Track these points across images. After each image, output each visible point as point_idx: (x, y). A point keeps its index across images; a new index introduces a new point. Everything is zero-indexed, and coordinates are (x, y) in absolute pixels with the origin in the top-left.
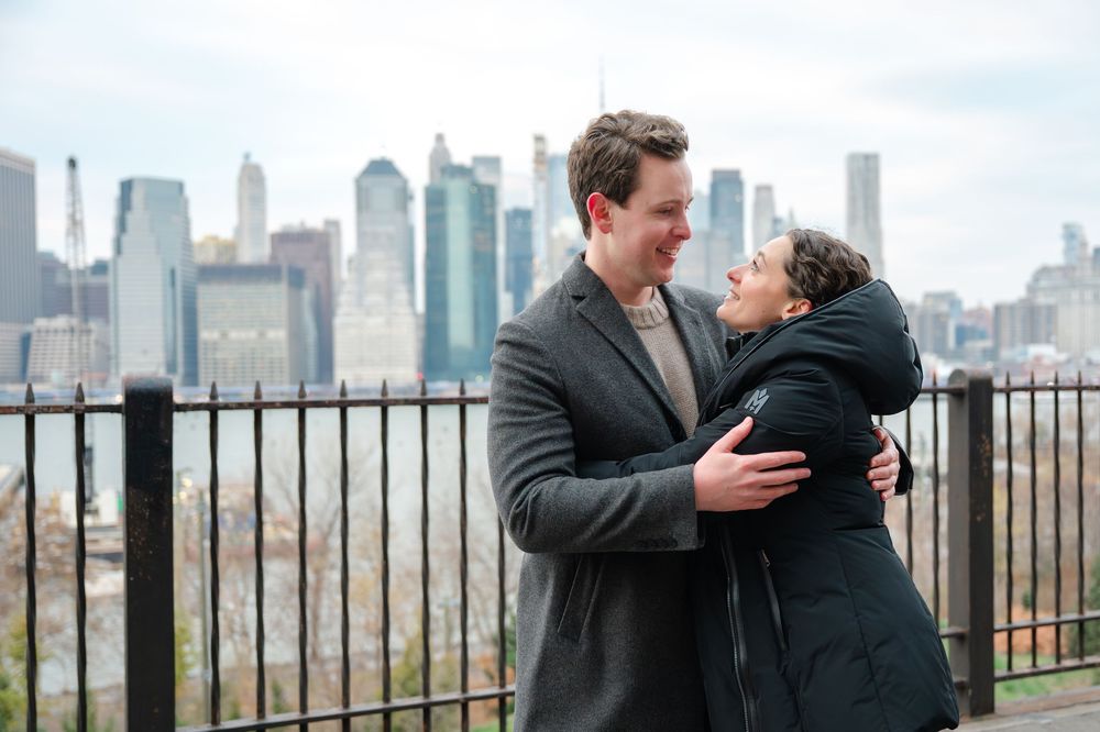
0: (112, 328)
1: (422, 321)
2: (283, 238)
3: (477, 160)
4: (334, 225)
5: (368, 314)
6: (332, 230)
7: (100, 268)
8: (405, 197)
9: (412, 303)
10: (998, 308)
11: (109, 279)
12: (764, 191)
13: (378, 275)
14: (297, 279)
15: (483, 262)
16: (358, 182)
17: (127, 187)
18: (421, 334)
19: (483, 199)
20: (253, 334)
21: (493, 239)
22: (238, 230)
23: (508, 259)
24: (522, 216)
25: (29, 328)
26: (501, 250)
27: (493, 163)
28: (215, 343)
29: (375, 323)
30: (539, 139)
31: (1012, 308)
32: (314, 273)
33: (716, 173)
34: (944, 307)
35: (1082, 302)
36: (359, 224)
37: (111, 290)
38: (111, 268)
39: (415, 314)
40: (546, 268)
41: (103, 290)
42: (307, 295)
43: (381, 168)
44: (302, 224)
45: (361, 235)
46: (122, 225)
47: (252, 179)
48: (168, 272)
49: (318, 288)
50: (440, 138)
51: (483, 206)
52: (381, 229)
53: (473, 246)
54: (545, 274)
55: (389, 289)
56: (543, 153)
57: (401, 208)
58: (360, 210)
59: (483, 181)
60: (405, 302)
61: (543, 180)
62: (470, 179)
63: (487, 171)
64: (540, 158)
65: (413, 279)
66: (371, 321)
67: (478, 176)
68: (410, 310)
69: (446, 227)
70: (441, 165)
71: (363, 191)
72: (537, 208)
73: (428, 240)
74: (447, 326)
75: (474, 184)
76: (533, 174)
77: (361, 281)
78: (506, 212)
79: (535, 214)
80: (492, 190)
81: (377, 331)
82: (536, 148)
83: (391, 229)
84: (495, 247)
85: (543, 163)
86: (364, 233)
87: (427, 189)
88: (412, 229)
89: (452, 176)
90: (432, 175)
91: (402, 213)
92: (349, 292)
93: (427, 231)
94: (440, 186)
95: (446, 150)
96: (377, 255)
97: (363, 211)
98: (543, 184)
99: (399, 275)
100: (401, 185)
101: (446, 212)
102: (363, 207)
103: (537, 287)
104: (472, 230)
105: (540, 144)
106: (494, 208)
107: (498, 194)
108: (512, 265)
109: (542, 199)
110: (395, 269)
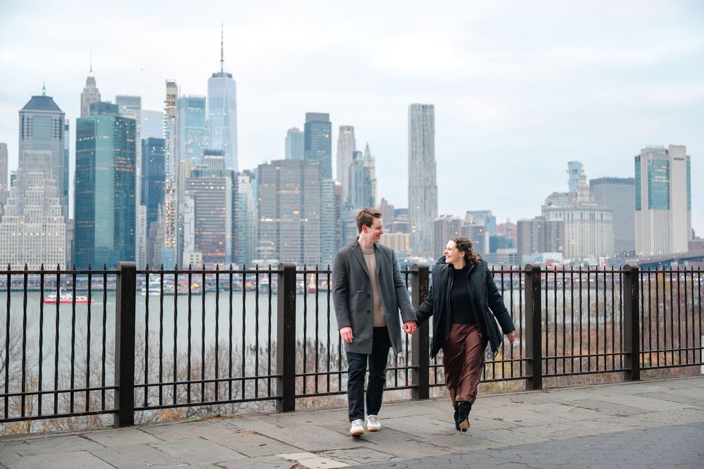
1: (72, 227)
3: (119, 98)
5: (27, 220)
8: (62, 127)
9: (64, 212)
10: (520, 224)
12: (347, 130)
13: (38, 188)
15: (124, 181)
16: (22, 113)
18: (71, 237)
19: (125, 130)
21: (133, 162)
23: (143, 179)
24: (157, 144)
26: (138, 171)
27: (135, 102)
29: (33, 228)
30: (171, 85)
31: (531, 223)
33: (308, 115)
34: (482, 223)
35: (582, 221)
36: (22, 148)
39: (66, 220)
40: (175, 187)
43: (42, 103)
45: (22, 156)
50: (91, 81)
51: (124, 136)
52: (40, 152)
53: (115, 168)
54: (173, 191)
55: (46, 200)
56: (174, 96)
57: (58, 135)
58: (22, 135)
59: (124, 116)
60: (58, 211)
61: (173, 117)
62: (114, 114)
63: (128, 108)
64: (172, 100)
65: (66, 193)
66: (29, 226)
67: (121, 111)
68: (63, 217)
69: (94, 152)
70: (91, 102)
71: (25, 121)
72: (168, 138)
73: (78, 162)
74: (92, 230)
75: (117, 119)
76: (165, 112)
77: (22, 193)
78: (143, 141)
79: (167, 144)
80: (133, 122)
81: (34, 234)
82: (167, 91)
83: (49, 153)
84: (134, 169)
85: (173, 104)
86: (26, 155)
87: (78, 120)
88: (67, 151)
89: (100, 111)
90: (83, 109)
91: (58, 139)
92: (12, 203)
93: (77, 154)
94: (89, 118)
95: (97, 90)
96: (36, 172)
97: (25, 137)
98: (173, 120)
99: (54, 189)
100: (58, 117)
101: (94, 139)
102: (25, 134)
103: (167, 202)
104: (115, 154)
105: (172, 89)
106: (134, 138)
107: (138, 126)
108: (147, 183)
109: (172, 131)
110: (52, 184)
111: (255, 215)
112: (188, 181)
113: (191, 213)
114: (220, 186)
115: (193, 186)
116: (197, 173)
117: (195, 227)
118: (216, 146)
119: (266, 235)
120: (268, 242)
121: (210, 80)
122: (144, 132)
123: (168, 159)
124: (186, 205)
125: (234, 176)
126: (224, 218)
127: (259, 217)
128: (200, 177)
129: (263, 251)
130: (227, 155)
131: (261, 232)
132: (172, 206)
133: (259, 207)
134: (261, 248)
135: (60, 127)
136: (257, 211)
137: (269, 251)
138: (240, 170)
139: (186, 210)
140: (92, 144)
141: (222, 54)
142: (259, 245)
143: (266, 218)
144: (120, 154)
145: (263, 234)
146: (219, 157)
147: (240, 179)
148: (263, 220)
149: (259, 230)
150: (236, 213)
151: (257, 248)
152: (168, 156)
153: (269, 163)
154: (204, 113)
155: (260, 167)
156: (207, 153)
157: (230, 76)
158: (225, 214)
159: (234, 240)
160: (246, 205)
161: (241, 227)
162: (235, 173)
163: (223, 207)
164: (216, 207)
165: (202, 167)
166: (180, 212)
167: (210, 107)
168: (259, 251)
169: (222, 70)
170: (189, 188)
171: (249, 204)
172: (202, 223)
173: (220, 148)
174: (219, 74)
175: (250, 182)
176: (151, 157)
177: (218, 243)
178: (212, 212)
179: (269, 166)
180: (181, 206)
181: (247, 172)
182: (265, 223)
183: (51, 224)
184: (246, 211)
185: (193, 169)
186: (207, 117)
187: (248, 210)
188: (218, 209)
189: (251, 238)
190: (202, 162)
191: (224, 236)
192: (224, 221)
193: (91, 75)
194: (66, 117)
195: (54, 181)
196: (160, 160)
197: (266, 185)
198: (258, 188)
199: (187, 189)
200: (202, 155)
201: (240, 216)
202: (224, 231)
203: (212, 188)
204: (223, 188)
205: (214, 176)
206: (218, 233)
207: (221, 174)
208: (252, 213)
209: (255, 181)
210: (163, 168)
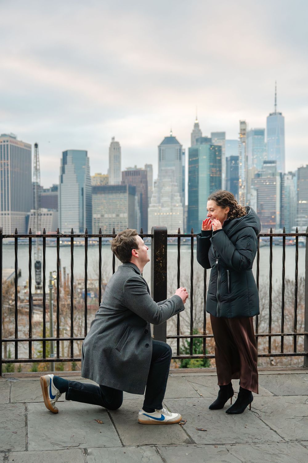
0: (59, 212)
1: (186, 209)
2: (128, 173)
3: (213, 134)
4: (149, 166)
5: (162, 206)
6: (148, 169)
7: (55, 188)
8: (181, 153)
9: (183, 201)
11: (58, 193)
13: (168, 189)
14: (133, 191)
15: (215, 182)
16: (159, 147)
17: (65, 154)
18: (186, 215)
19: (216, 152)
20: (114, 215)
21: (220, 171)
22: (109, 171)
23: (227, 181)
24: (235, 159)
25: (29, 213)
26: (224, 176)
27: (221, 135)
28: (99, 218)
30: (243, 123)
32: (140, 188)
36: (160, 166)
37: (59, 196)
38: (59, 188)
39: (184, 205)
40: (245, 184)
41: (56, 197)
42: (137, 198)
44: (136, 166)
45: (160, 170)
46: (63, 170)
47: (115, 148)
48: (81, 189)
49: (141, 195)
50: (197, 125)
51: (215, 156)
52: (169, 168)
53: (210, 174)
54: (244, 186)
55: (172, 195)
56: (244, 130)
57: (179, 158)
58: (160, 160)
59: (216, 144)
60: (179, 201)
61: (244, 142)
62: (209, 143)
63: (218, 139)
64: (243, 132)
65: (183, 190)
66: (164, 209)
67: (213, 141)
68: (181, 204)
69: (198, 166)
70: (197, 137)
71: (161, 151)
72: (241, 155)
73: (190, 172)
74: (197, 211)
75: (211, 146)
76: (239, 140)
77: (159, 192)
78: (227, 158)
79: (240, 158)
80: (220, 148)
81: (166, 213)
82: (241, 127)
83: (174, 168)
84: (221, 174)
85: (244, 134)
86: (162, 170)
87: (190, 149)
88: (184, 167)
89: (201, 143)
90: (192, 142)
91: (179, 160)
92: (155, 197)
93: (189, 168)
94: (195, 147)
95: (200, 131)
96: (167, 180)
97: (162, 160)
98: (244, 144)
99: (176, 188)
100: (179, 148)
101: (198, 159)
102: (161, 158)
103: (240, 193)
104: (210, 167)
105: (243, 125)
106: (220, 156)
107: (223, 149)
108: (229, 183)
109: (243, 151)
110: (175, 186)
111: (295, 199)
112: (253, 181)
113: (254, 199)
114: (273, 182)
115: (256, 183)
116: (258, 175)
117: (257, 207)
118: (271, 158)
119: (302, 211)
120: (304, 215)
121: (268, 118)
122: (227, 153)
123: (241, 168)
124: (251, 194)
125: (282, 176)
126: (275, 201)
127: (298, 200)
128: (260, 178)
129: (300, 221)
130: (278, 163)
131: (299, 210)
132: (243, 196)
133: (298, 194)
134: (299, 219)
135: (180, 154)
136: (296, 197)
137: (303, 221)
138: (286, 172)
139: (252, 198)
140: (197, 162)
141: (276, 101)
142: (298, 218)
143: (302, 201)
144: (213, 166)
145: (300, 211)
146: (273, 165)
147: (286, 177)
148: (300, 202)
149: (298, 208)
150: (283, 198)
151: (296, 220)
152: (241, 166)
153: (305, 166)
154: (264, 139)
155: (299, 169)
156: (265, 162)
157: (281, 114)
158: (275, 199)
159: (281, 215)
160: (289, 193)
161: (286, 207)
162: (283, 174)
163: (274, 195)
164: (270, 195)
165: (262, 171)
166: (248, 198)
167: (268, 135)
168: (297, 221)
169: (276, 110)
170: (254, 184)
171: (291, 193)
172: (262, 205)
173: (274, 159)
174: (273, 113)
175: (292, 179)
176: (231, 167)
177: (271, 217)
178: (268, 198)
179: (305, 168)
180: (249, 195)
181: (290, 173)
182: (301, 204)
183: (175, 208)
184: (289, 197)
185: (256, 172)
186: (266, 141)
187: (291, 196)
188: (271, 196)
189: (293, 214)
190: (262, 168)
191: (275, 213)
192: (275, 203)
193: (196, 122)
194: (183, 147)
195: (176, 184)
196: (236, 168)
197: (303, 180)
198: (298, 182)
199: (252, 185)
200: (262, 164)
201: (285, 200)
202: (275, 210)
203: (268, 183)
204: (274, 183)
205: (269, 176)
206: (271, 211)
207: (274, 175)
208: (293, 198)
209: (295, 178)
210: (238, 174)
